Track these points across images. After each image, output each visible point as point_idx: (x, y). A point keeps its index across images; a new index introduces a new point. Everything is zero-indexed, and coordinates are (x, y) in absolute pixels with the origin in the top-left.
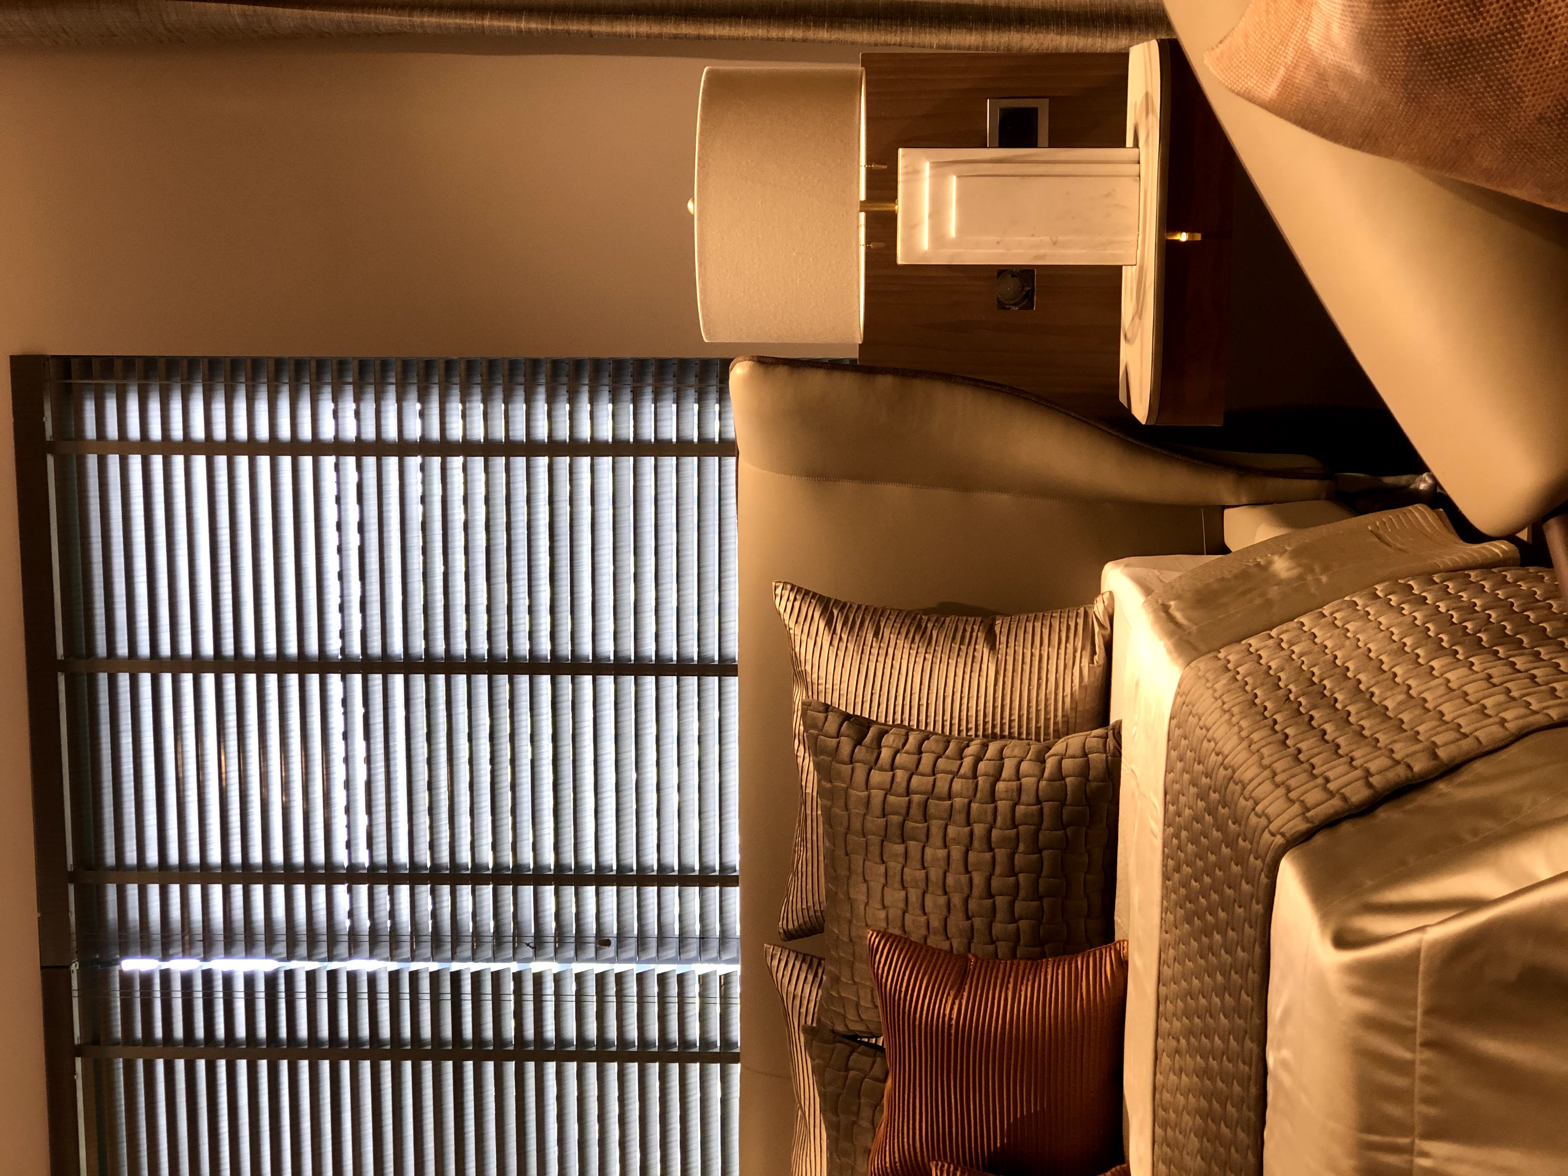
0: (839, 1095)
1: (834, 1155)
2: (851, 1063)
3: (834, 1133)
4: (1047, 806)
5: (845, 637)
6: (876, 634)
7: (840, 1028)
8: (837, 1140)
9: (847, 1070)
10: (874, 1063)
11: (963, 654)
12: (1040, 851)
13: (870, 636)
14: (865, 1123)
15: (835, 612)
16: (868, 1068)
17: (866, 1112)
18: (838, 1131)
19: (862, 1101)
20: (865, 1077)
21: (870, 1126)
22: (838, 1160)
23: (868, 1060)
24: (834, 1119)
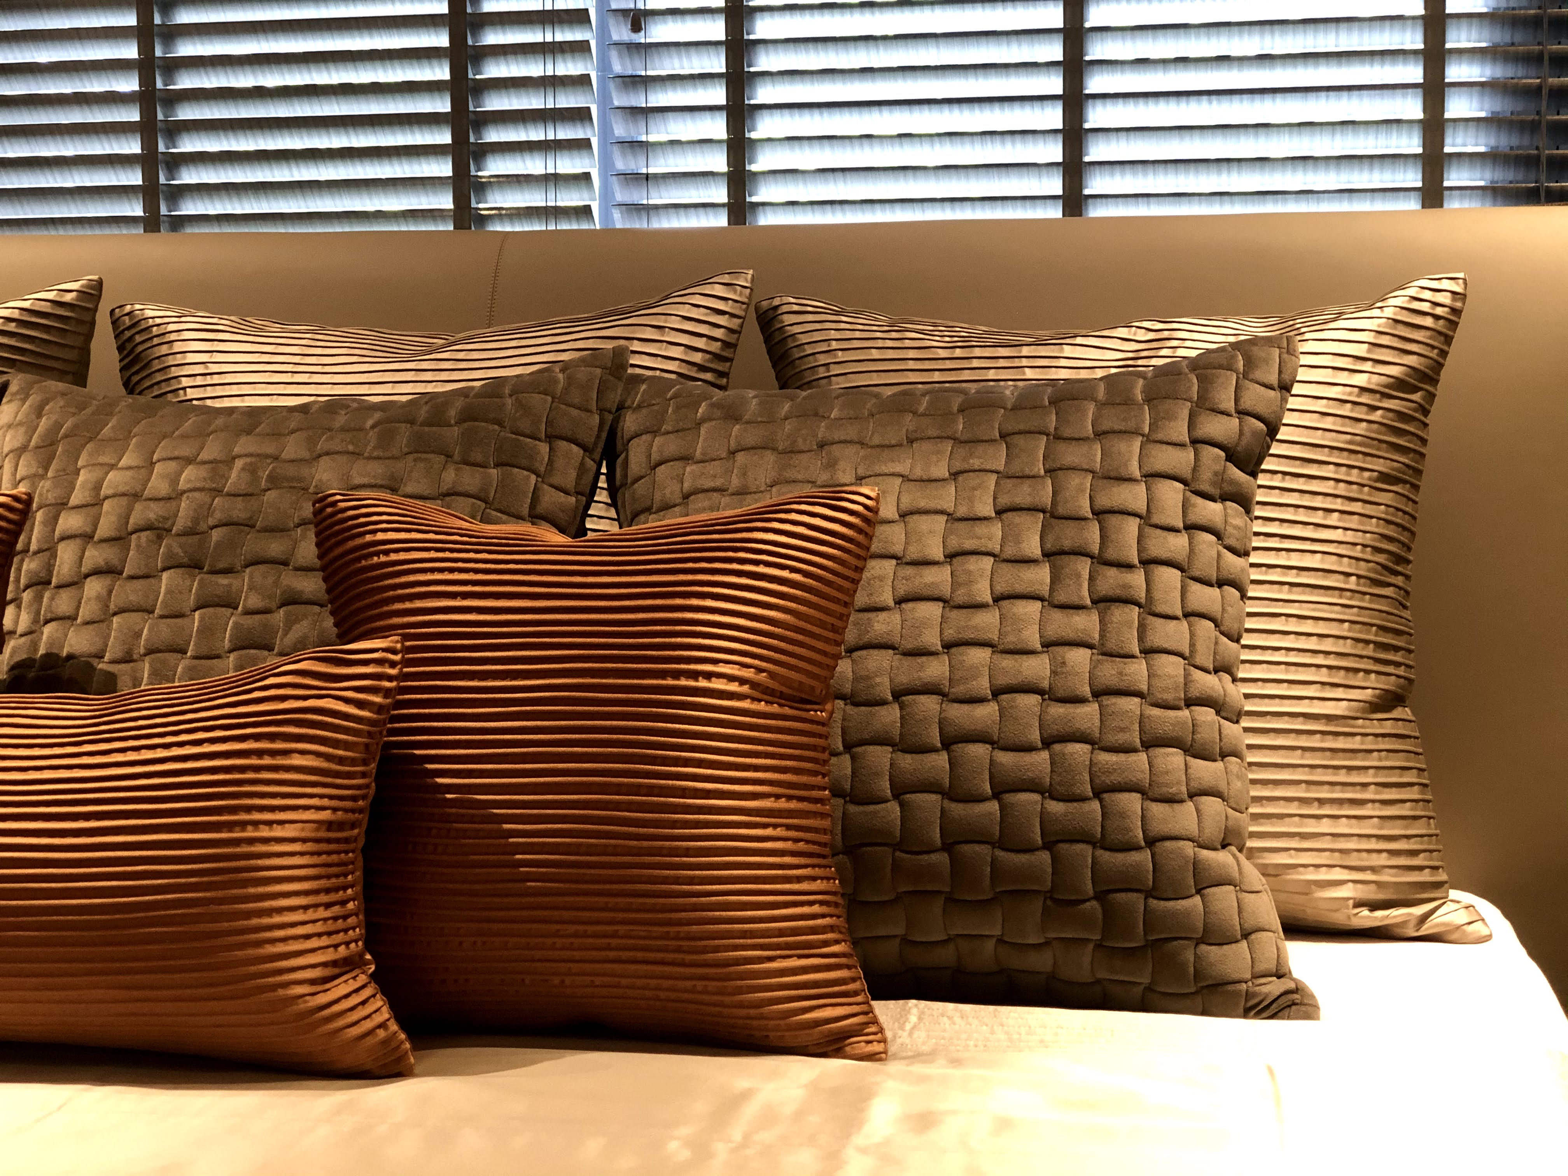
0: (500, 423)
1: (377, 415)
2: (563, 444)
3: (423, 413)
4: (1144, 857)
5: (1377, 416)
6: (1384, 477)
7: (630, 422)
8: (412, 422)
9: (551, 438)
10: (566, 492)
11: (1360, 650)
12: (1048, 845)
13: (1379, 465)
14: (449, 477)
15: (1417, 397)
16: (555, 480)
17: (470, 479)
18: (429, 423)
19: (494, 472)
20: (538, 476)
21: (444, 488)
22: (370, 423)
23: (569, 478)
24: (452, 413)
